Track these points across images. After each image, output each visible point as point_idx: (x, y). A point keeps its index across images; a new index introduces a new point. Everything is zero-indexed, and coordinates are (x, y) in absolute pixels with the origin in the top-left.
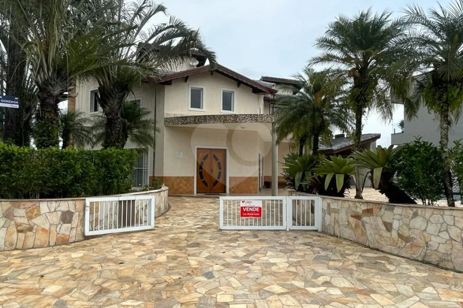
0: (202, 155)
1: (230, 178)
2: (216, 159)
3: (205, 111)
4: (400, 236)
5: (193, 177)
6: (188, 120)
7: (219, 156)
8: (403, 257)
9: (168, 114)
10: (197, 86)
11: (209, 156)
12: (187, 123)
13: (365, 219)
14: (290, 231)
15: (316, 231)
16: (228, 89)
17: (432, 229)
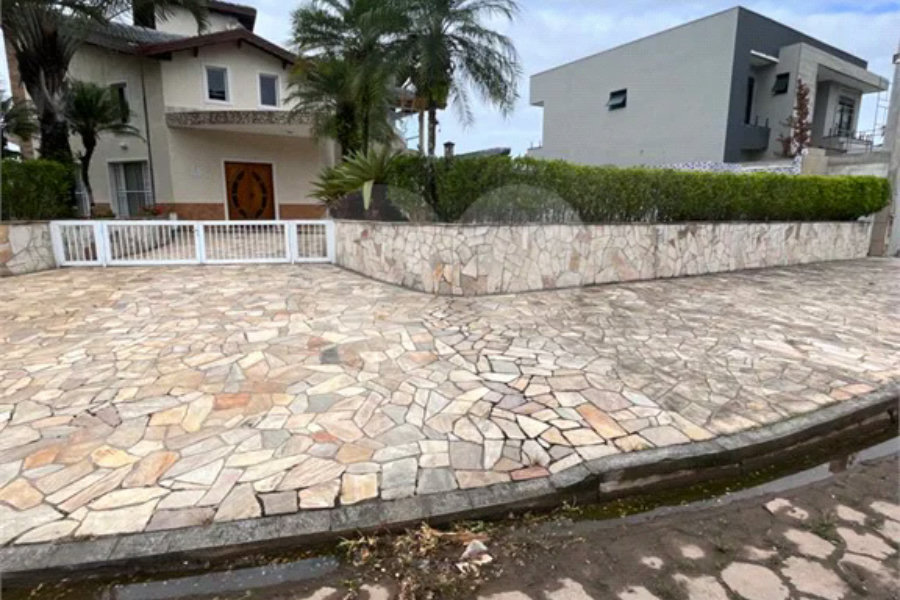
0: (234, 172)
1: (281, 206)
2: (258, 178)
3: (232, 104)
4: (387, 259)
5: (222, 205)
6: (201, 118)
7: (263, 175)
8: (378, 280)
9: (170, 108)
10: (218, 64)
11: (246, 174)
12: (199, 123)
13: (363, 243)
14: (296, 263)
15: (330, 263)
16: (270, 72)
17: (409, 249)
